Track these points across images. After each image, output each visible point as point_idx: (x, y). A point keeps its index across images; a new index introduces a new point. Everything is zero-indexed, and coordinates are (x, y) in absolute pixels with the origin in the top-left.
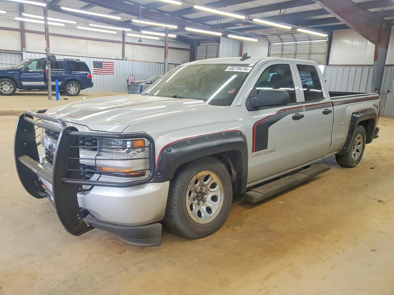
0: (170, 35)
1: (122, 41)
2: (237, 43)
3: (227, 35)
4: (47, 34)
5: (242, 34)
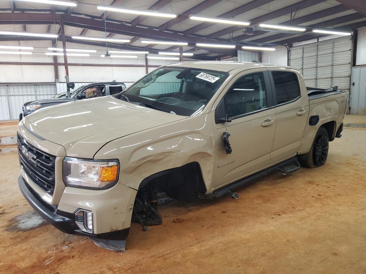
0: (184, 54)
1: (145, 65)
2: (255, 55)
3: (241, 47)
4: (66, 65)
5: (260, 44)
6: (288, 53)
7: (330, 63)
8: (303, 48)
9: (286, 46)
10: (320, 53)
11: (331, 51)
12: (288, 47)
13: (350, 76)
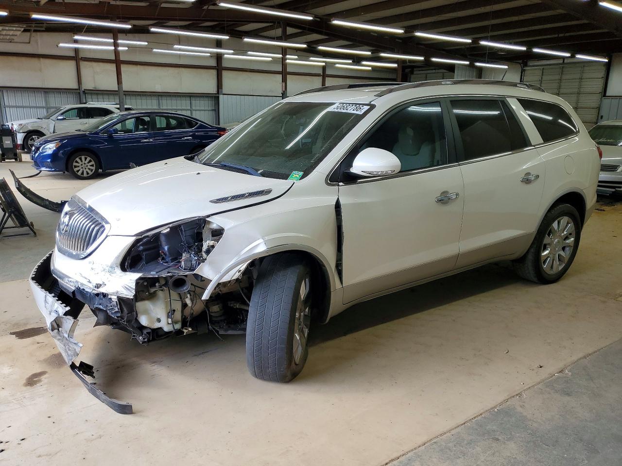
6: (522, 73)
7: (576, 90)
8: (543, 69)
9: (519, 63)
10: (564, 77)
11: (578, 76)
12: (522, 65)
13: (599, 109)
